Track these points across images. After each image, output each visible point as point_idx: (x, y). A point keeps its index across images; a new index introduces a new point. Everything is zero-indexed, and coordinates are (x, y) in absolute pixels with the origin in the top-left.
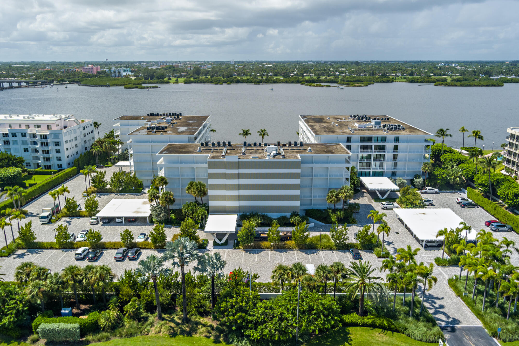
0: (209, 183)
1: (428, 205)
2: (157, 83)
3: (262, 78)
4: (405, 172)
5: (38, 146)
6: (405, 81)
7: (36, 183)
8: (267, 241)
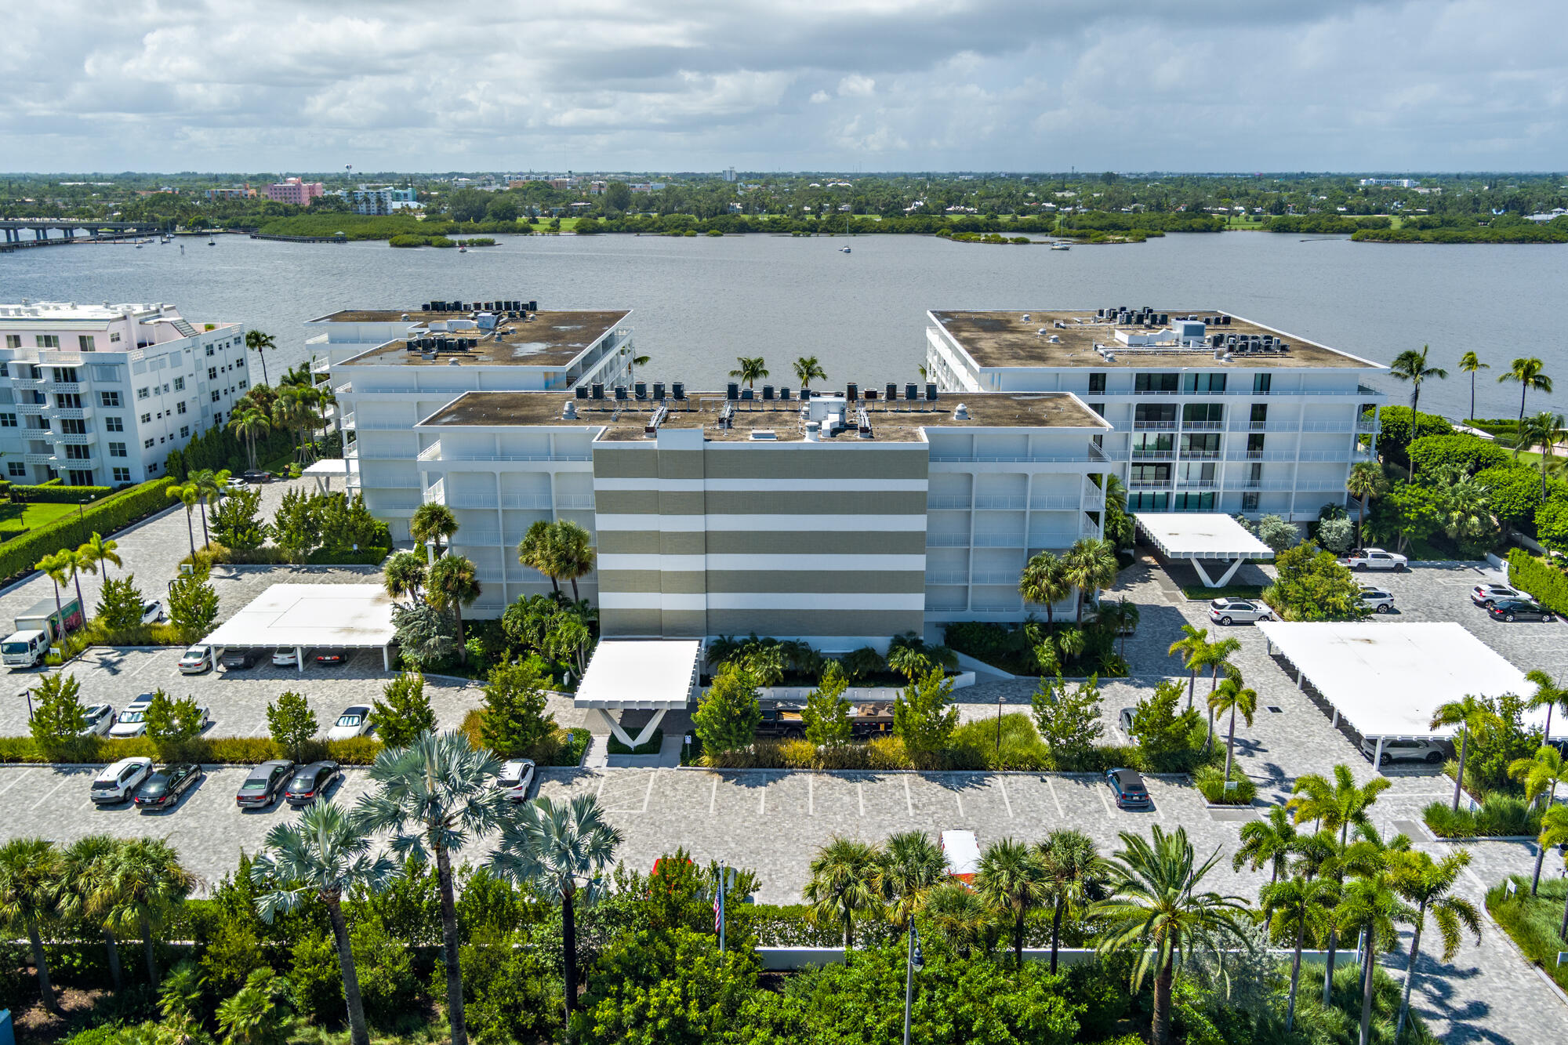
0: (598, 528)
1: (1377, 612)
2: (494, 231)
3: (818, 217)
4: (1288, 495)
5: (46, 407)
6: (1260, 229)
7: (28, 529)
8: (804, 737)
